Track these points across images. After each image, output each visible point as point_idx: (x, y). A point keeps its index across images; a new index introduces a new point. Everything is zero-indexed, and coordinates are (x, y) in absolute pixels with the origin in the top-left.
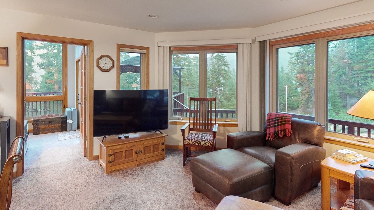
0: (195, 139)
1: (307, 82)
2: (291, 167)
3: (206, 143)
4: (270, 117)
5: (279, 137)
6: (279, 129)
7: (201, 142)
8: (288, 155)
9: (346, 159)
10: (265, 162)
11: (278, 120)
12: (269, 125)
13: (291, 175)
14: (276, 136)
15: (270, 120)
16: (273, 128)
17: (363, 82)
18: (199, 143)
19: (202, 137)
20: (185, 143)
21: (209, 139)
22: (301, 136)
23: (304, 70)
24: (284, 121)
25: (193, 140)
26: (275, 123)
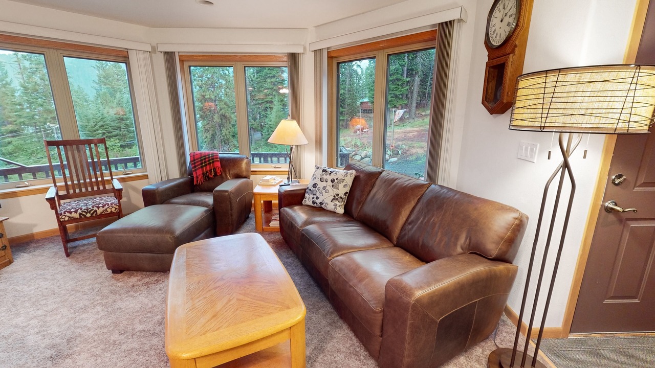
0: (81, 209)
1: (209, 113)
2: (230, 202)
3: (106, 210)
4: (194, 157)
5: (209, 179)
6: (208, 169)
7: (97, 210)
8: (226, 191)
9: (270, 183)
10: (203, 206)
11: (205, 159)
12: (195, 167)
13: (231, 210)
14: (206, 178)
15: (194, 160)
16: (201, 169)
17: (263, 113)
18: (93, 213)
19: (93, 203)
20: (62, 220)
21: (109, 203)
22: (231, 172)
23: (204, 96)
24: (212, 159)
25: (79, 211)
26: (202, 164)
